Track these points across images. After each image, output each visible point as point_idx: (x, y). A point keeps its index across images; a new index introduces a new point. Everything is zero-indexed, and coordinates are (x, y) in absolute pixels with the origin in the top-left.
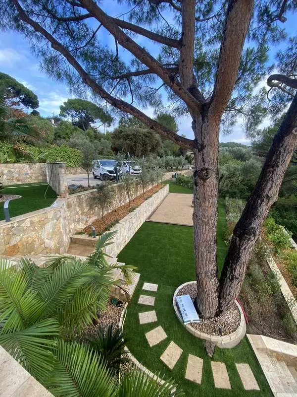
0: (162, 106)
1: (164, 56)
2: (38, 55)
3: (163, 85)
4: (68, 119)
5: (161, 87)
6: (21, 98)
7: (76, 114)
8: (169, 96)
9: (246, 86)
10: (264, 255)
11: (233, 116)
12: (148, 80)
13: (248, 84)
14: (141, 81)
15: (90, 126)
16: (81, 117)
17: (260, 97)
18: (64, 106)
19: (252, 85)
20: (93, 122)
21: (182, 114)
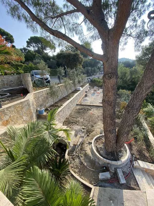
0: (84, 34)
1: (83, 2)
2: (6, 5)
3: (83, 21)
4: (32, 49)
5: (82, 22)
6: (4, 38)
7: (36, 45)
8: (87, 28)
9: (134, 19)
10: (140, 119)
11: (126, 39)
12: (74, 17)
13: (135, 18)
14: (70, 19)
15: (44, 52)
16: (38, 47)
17: (141, 26)
18: (28, 41)
19: (137, 18)
20: (45, 49)
21: (95, 39)
